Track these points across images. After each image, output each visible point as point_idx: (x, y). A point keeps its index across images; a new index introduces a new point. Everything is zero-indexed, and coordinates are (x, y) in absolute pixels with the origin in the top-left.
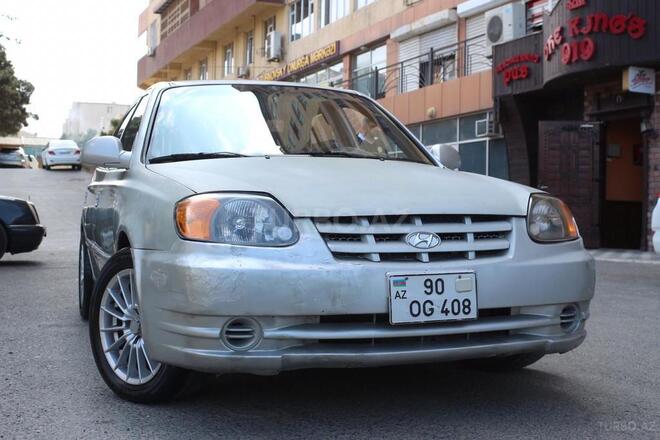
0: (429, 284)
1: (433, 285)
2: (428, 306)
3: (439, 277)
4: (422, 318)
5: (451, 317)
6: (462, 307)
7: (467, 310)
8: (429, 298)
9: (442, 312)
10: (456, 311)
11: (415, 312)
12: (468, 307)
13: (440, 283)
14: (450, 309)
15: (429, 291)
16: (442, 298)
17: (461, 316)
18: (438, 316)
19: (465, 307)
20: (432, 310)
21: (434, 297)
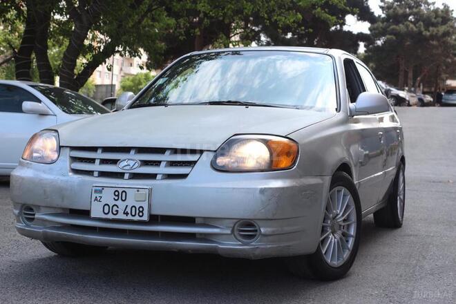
0: (117, 193)
1: (120, 195)
2: (115, 208)
3: (124, 189)
4: (110, 216)
5: (130, 217)
6: (137, 212)
7: (141, 214)
8: (116, 203)
9: (124, 213)
10: (133, 214)
11: (106, 211)
12: (142, 212)
13: (124, 194)
14: (129, 212)
15: (116, 198)
16: (125, 204)
17: (137, 218)
18: (121, 216)
19: (140, 211)
20: (117, 211)
21: (119, 203)
